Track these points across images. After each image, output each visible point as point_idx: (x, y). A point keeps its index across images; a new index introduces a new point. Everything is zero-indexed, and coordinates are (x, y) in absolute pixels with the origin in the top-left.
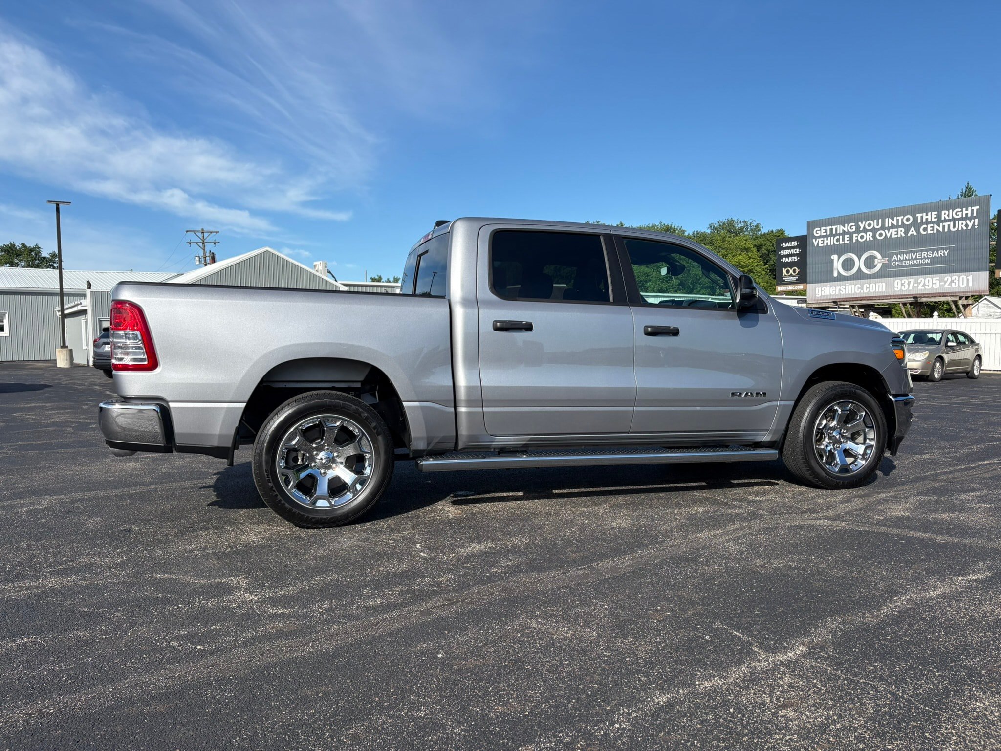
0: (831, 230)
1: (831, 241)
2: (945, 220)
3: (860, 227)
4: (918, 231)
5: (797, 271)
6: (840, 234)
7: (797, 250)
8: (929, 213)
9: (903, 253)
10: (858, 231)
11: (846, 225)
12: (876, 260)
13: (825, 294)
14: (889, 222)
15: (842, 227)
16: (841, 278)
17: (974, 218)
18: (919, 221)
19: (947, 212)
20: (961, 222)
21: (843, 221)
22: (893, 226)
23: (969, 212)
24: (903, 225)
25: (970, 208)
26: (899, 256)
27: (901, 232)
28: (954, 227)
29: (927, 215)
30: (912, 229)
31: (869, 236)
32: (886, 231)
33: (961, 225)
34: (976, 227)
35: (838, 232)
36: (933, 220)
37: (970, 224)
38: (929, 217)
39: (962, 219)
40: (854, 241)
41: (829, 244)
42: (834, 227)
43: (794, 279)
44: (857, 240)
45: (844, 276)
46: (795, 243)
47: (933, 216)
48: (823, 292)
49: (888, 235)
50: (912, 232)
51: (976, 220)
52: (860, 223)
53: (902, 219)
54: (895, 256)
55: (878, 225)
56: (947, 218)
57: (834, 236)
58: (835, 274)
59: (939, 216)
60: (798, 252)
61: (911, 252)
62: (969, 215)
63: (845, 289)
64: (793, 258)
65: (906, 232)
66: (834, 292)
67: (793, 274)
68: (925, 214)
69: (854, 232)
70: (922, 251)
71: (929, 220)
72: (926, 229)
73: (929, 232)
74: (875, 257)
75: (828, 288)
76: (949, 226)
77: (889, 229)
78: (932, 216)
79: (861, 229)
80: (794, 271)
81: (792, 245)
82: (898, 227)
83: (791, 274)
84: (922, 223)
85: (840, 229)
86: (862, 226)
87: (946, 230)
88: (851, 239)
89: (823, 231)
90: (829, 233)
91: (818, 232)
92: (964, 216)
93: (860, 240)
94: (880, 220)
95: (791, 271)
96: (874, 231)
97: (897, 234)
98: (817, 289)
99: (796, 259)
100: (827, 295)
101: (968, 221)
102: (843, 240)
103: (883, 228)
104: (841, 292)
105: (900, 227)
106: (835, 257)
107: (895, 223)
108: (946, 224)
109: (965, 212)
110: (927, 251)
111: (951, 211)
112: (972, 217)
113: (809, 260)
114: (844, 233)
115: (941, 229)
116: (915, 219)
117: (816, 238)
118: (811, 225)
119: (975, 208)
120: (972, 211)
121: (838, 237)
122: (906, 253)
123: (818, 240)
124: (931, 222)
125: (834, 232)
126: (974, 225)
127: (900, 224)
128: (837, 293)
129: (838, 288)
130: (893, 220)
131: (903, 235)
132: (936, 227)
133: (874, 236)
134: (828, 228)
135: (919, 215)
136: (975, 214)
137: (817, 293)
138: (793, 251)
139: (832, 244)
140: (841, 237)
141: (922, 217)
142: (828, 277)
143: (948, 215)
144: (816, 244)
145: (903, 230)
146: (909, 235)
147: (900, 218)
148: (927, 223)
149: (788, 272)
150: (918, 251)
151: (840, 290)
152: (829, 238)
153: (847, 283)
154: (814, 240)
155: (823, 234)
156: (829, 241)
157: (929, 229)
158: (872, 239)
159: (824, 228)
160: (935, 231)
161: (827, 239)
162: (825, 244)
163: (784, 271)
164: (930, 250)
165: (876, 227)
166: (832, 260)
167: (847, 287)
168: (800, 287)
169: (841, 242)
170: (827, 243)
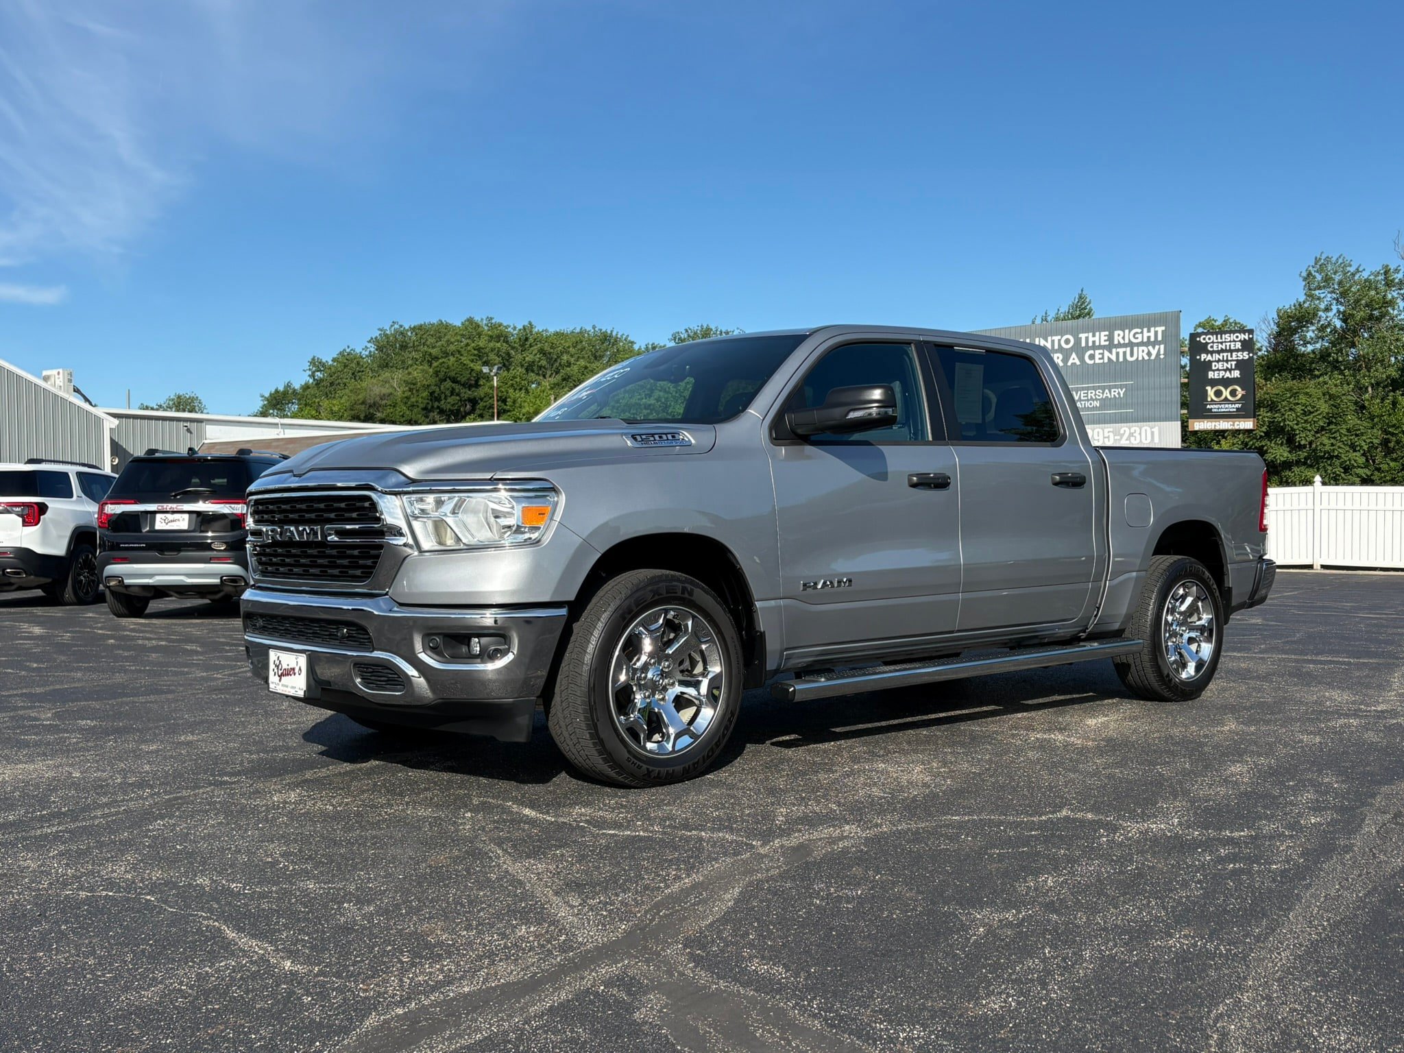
2: (1120, 345)
4: (1082, 359)
8: (1097, 334)
17: (1159, 343)
18: (1083, 344)
19: (1121, 333)
20: (1141, 348)
23: (1152, 334)
24: (1060, 350)
25: (1152, 329)
27: (1058, 359)
28: (1132, 355)
29: (1094, 336)
30: (1074, 355)
33: (1141, 353)
34: (1162, 357)
36: (1103, 343)
37: (1154, 352)
38: (1097, 339)
39: (1142, 344)
47: (1103, 338)
50: (1074, 359)
51: (1162, 347)
53: (1059, 340)
56: (1122, 342)
59: (1110, 338)
62: (1152, 339)
65: (1065, 360)
68: (1091, 334)
70: (1088, 389)
71: (1097, 344)
72: (1092, 357)
73: (1097, 361)
76: (1125, 353)
78: (1101, 338)
84: (1087, 348)
87: (1121, 359)
92: (1145, 340)
101: (1150, 348)
105: (1057, 351)
108: (1121, 351)
109: (1146, 334)
110: (1094, 388)
111: (1127, 331)
112: (1156, 343)
115: (1114, 358)
116: (1078, 341)
119: (1160, 329)
120: (1156, 333)
124: (1100, 347)
126: (1158, 354)
127: (1056, 347)
130: (1046, 341)
131: (1062, 364)
132: (1107, 354)
135: (1083, 336)
136: (1160, 338)
141: (1087, 338)
143: (1123, 338)
145: (1061, 356)
146: (1069, 364)
147: (1056, 338)
148: (1094, 347)
150: (1083, 389)
157: (1097, 356)
160: (1106, 360)
164: (1099, 387)
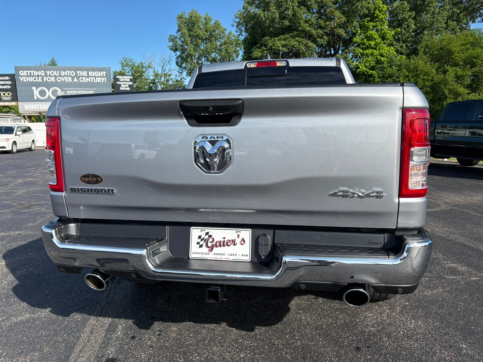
0: (30, 73)
1: (31, 79)
2: (91, 77)
3: (47, 74)
4: (78, 80)
5: (11, 94)
6: (36, 76)
7: (9, 82)
8: (83, 72)
9: (72, 90)
10: (46, 75)
11: (39, 71)
12: (58, 92)
13: (31, 108)
14: (63, 73)
15: (37, 72)
16: (38, 100)
17: (104, 77)
18: (79, 75)
19: (91, 72)
20: (99, 78)
21: (37, 69)
22: (65, 76)
23: (102, 74)
24: (70, 76)
25: (102, 72)
26: (70, 91)
27: (70, 79)
28: (96, 80)
29: (82, 72)
30: (75, 78)
31: (53, 79)
32: (62, 78)
33: (98, 80)
34: (106, 81)
35: (35, 75)
36: (85, 75)
37: (103, 80)
38: (83, 73)
39: (98, 77)
40: (45, 81)
41: (30, 81)
42: (32, 72)
43: (9, 99)
44: (46, 81)
45: (41, 99)
46: (7, 78)
47: (85, 74)
48: (29, 107)
49: (63, 80)
50: (76, 80)
51: (105, 78)
52: (47, 72)
53: (70, 73)
54: (68, 91)
55: (57, 74)
56: (92, 75)
57: (33, 77)
58: (36, 98)
59: (88, 74)
60: (10, 83)
61: (76, 90)
62: (102, 76)
63: (42, 106)
64: (7, 86)
65: (73, 80)
66: (36, 108)
67: (8, 95)
68: (81, 72)
69: (44, 76)
70: (81, 90)
71: (83, 75)
72: (82, 80)
73: (84, 81)
74: (57, 91)
75: (32, 105)
76: (93, 79)
77: (63, 77)
78: (85, 73)
79: (48, 75)
80: (9, 94)
81: (6, 79)
82: (68, 76)
83: (7, 96)
84: (80, 76)
85: (36, 73)
86: (48, 73)
87: (92, 81)
88: (43, 79)
89: (25, 73)
90: (29, 75)
91: (22, 73)
92: (100, 76)
93: (48, 80)
94: (58, 72)
95: (6, 94)
96: (55, 77)
97: (68, 80)
98: (25, 105)
99: (9, 87)
100: (32, 109)
101: (102, 78)
102: (38, 79)
103: (60, 75)
104: (40, 108)
105: (69, 76)
106: (34, 88)
107: (66, 74)
108: (92, 78)
109: (100, 74)
110: (84, 90)
111: (93, 72)
112: (103, 77)
113: (18, 88)
114: (38, 76)
115: (89, 80)
116: (76, 74)
117: (21, 76)
118: (17, 69)
119: (104, 73)
120: (103, 74)
121: (34, 77)
122: (74, 90)
123: (22, 77)
124: (84, 76)
125: (32, 75)
126: (104, 80)
127: (69, 75)
128: (38, 108)
129: (38, 105)
130: (65, 72)
131: (71, 81)
132: (87, 79)
133: (56, 80)
134: (29, 72)
135: (78, 72)
136: (104, 75)
137: (25, 107)
138: (7, 82)
139: (32, 81)
140: (37, 78)
141: (80, 73)
142: (31, 99)
143: (92, 74)
144: (21, 80)
145: (71, 78)
146: (74, 81)
147: (69, 72)
148: (82, 76)
149: (4, 94)
150: (79, 90)
151: (39, 107)
152: (29, 77)
153: (43, 103)
154: (20, 77)
155: (25, 75)
156: (29, 79)
157: (84, 80)
158: (54, 81)
159: (26, 71)
160: (87, 81)
161: (28, 78)
162: (27, 81)
163: (2, 93)
164: (85, 90)
165: (56, 75)
166: (33, 90)
167: (43, 105)
168: (14, 104)
169: (37, 81)
170: (29, 80)
